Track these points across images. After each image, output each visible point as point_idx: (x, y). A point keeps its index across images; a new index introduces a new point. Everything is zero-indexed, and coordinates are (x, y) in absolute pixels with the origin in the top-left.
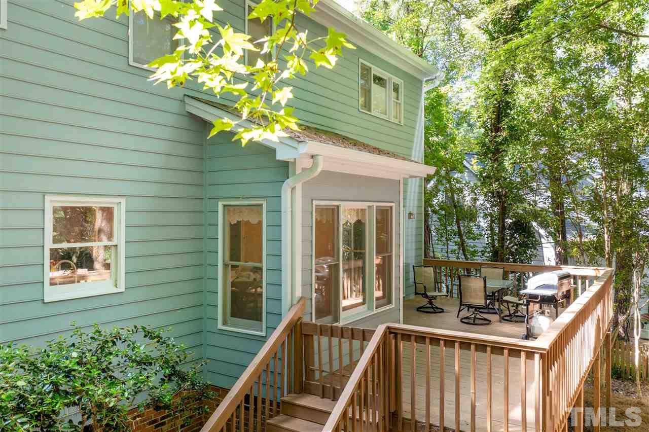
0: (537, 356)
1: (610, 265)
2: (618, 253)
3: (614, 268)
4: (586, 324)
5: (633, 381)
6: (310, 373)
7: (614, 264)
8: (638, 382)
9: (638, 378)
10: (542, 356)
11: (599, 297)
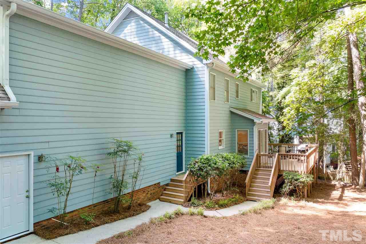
0: (306, 156)
1: (317, 144)
2: (319, 141)
3: (318, 144)
4: (313, 155)
5: (324, 180)
6: (260, 164)
7: (318, 143)
8: (325, 180)
9: (325, 179)
10: (307, 156)
11: (315, 151)
